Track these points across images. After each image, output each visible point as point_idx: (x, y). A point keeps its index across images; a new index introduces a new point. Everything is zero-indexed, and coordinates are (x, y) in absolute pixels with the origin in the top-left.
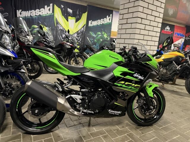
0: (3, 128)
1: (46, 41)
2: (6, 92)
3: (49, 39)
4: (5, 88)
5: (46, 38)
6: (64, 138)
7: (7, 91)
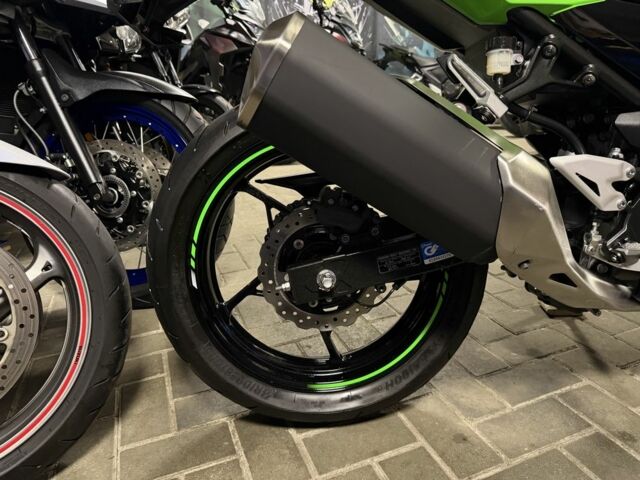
0: (122, 392)
1: (236, 28)
2: (114, 211)
3: (250, 17)
4: (106, 189)
5: (237, 15)
6: (505, 452)
7: (118, 205)
